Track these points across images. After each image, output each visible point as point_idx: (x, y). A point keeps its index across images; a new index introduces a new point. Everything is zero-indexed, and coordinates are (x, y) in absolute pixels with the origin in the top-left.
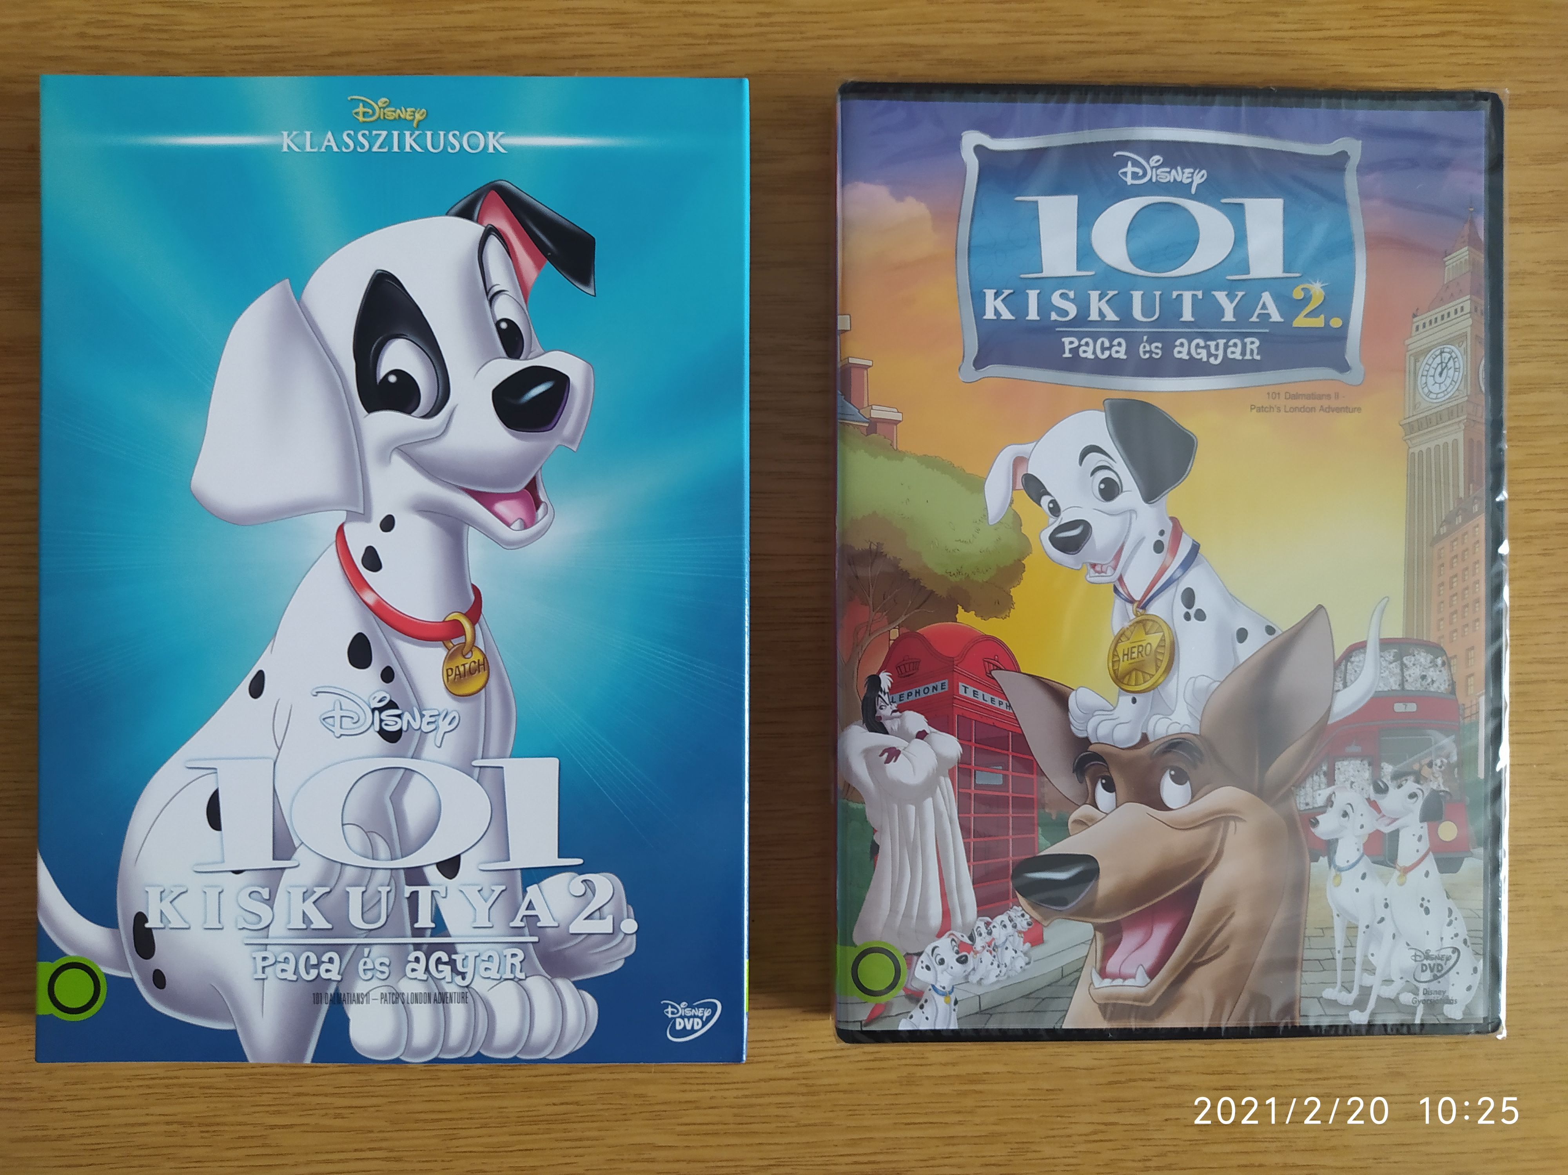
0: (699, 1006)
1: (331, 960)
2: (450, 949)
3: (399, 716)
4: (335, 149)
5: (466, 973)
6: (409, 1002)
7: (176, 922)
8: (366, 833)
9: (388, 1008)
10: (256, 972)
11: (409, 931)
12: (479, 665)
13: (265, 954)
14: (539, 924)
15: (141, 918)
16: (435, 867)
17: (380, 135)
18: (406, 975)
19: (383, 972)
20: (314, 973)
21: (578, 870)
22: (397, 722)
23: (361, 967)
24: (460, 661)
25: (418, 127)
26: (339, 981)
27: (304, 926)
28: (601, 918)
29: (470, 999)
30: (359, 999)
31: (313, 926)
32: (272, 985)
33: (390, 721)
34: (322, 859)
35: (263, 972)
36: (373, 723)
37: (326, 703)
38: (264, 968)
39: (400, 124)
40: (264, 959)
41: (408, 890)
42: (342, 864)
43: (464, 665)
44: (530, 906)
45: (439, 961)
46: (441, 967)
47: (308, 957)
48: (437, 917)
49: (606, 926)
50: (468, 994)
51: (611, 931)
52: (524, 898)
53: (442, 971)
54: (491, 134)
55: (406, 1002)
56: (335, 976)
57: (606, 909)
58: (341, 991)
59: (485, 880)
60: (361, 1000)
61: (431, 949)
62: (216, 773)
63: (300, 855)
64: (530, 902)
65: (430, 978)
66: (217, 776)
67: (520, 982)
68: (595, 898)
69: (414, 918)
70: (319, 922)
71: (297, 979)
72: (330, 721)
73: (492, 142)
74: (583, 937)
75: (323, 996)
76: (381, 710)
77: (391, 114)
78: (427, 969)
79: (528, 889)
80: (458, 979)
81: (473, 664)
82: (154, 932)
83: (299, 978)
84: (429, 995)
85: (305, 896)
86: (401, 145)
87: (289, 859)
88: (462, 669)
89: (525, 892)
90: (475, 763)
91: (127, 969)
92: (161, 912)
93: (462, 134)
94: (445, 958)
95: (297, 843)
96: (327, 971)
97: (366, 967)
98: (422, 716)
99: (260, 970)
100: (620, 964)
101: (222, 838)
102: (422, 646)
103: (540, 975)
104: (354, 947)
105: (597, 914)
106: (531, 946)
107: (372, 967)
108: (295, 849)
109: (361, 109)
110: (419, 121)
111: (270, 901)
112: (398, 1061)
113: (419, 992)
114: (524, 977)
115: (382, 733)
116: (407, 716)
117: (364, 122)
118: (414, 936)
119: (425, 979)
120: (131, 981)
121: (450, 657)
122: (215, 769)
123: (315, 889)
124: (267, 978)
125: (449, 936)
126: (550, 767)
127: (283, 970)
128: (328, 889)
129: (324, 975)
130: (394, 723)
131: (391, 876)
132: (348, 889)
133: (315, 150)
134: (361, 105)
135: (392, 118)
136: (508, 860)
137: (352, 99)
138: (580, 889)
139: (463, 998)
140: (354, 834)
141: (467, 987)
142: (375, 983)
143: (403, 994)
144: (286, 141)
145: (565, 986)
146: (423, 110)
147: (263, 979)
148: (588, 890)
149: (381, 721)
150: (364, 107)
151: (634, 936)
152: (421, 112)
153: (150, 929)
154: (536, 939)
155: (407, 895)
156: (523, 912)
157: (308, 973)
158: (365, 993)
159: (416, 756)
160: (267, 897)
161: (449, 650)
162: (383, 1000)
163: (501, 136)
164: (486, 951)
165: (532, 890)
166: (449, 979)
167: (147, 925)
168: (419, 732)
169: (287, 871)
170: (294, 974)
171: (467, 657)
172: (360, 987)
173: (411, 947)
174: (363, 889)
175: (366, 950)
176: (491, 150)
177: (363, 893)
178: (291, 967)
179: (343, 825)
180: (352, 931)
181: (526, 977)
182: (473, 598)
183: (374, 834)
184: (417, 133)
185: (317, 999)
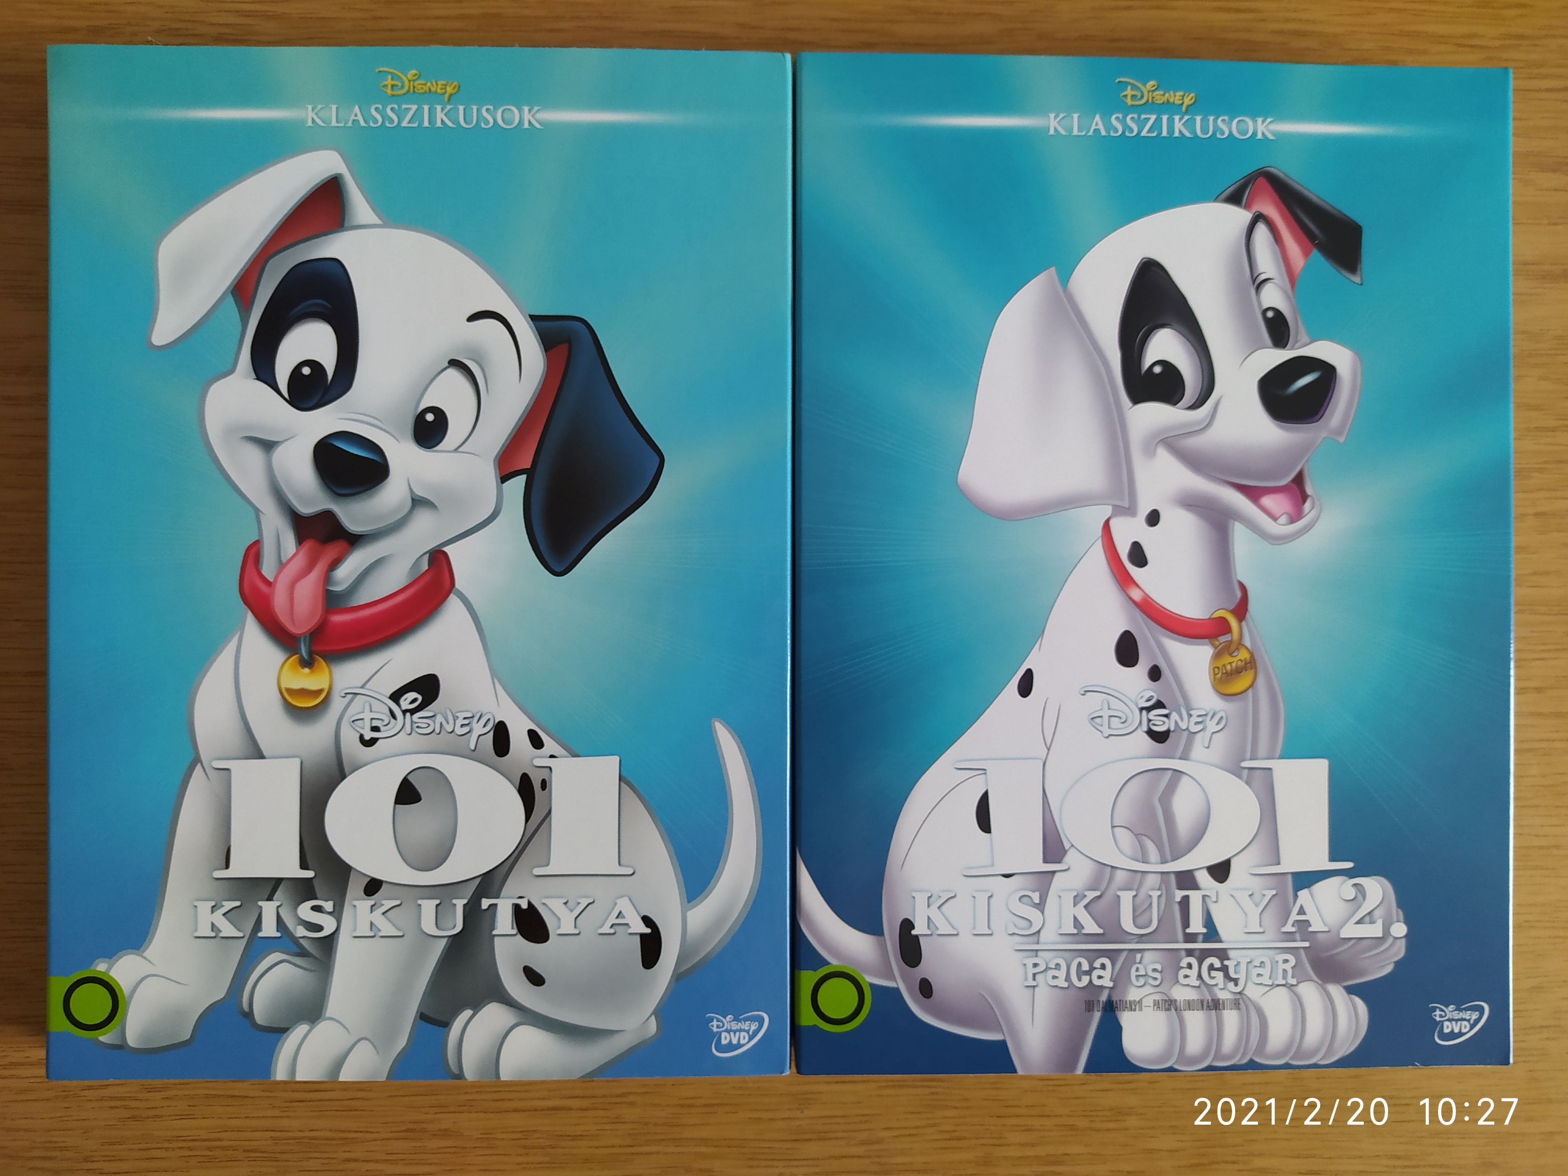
0: (1467, 1009)
1: (1103, 967)
2: (1222, 954)
3: (1166, 716)
4: (1103, 133)
5: (1238, 979)
6: (1182, 1009)
7: (944, 929)
8: (1135, 835)
9: (1161, 1015)
10: (1026, 979)
11: (1180, 936)
12: (1246, 664)
13: (1036, 960)
14: (1310, 929)
15: (907, 925)
16: (1205, 872)
17: (1149, 119)
18: (1178, 982)
19: (1155, 979)
20: (1085, 980)
21: (1349, 874)
22: (1164, 723)
23: (1133, 973)
24: (1227, 659)
25: (1187, 112)
26: (1111, 988)
27: (1075, 931)
28: (1372, 922)
29: (1242, 1006)
30: (1134, 1006)
31: (1084, 931)
32: (1043, 994)
33: (1158, 720)
34: (1091, 861)
35: (1034, 979)
36: (1140, 723)
37: (1094, 702)
38: (1034, 975)
39: (1168, 107)
40: (1035, 965)
41: (1179, 894)
42: (1112, 867)
43: (1231, 663)
44: (1302, 911)
45: (1211, 967)
46: (1213, 973)
47: (1080, 964)
48: (1209, 922)
49: (1375, 930)
50: (1241, 1002)
51: (1381, 935)
52: (1295, 902)
53: (1214, 978)
54: (1260, 120)
55: (1178, 1009)
56: (1107, 982)
57: (1377, 913)
58: (1114, 999)
59: (1256, 884)
60: (1133, 1007)
61: (1203, 955)
62: (985, 773)
63: (1071, 858)
64: (1301, 907)
65: (1203, 986)
66: (986, 777)
67: (1292, 988)
68: (1366, 902)
69: (1186, 923)
70: (1091, 927)
71: (1069, 986)
72: (1098, 720)
73: (1261, 128)
74: (1352, 942)
75: (1095, 1003)
76: (1149, 709)
77: (1160, 97)
78: (1200, 976)
79: (1299, 893)
80: (1231, 985)
81: (1239, 662)
82: (921, 939)
83: (1071, 984)
84: (1202, 1002)
85: (1077, 900)
86: (1171, 129)
87: (1059, 862)
88: (1229, 667)
89: (1296, 897)
90: (1244, 764)
91: (894, 979)
92: (929, 918)
93: (1231, 120)
94: (1217, 964)
95: (1067, 846)
96: (1100, 977)
97: (1138, 973)
98: (1190, 716)
99: (1030, 977)
100: (1389, 969)
101: (991, 840)
102: (1186, 643)
103: (1312, 980)
104: (1125, 954)
105: (1367, 919)
106: (1302, 952)
107: (1144, 973)
108: (1066, 852)
109: (1129, 92)
110: (1188, 106)
111: (1040, 906)
112: (1171, 1069)
113: (1191, 999)
114: (1295, 983)
115: (1151, 733)
116: (1174, 716)
117: (1132, 106)
118: (1186, 941)
119: (1198, 985)
120: (897, 991)
121: (1217, 656)
122: (985, 770)
123: (1087, 893)
124: (1037, 986)
125: (1221, 941)
126: (1319, 769)
127: (1054, 977)
128: (1098, 893)
129: (1097, 982)
130: (1162, 723)
131: (1162, 880)
132: (1119, 893)
133: (1083, 133)
134: (1129, 87)
135: (1161, 102)
136: (1279, 864)
137: (1119, 82)
138: (1351, 893)
139: (1236, 1005)
140: (1125, 837)
141: (1240, 993)
142: (1148, 990)
143: (1176, 1000)
144: (1052, 123)
145: (1336, 991)
146: (1192, 95)
147: (1034, 987)
148: (1358, 893)
149: (1149, 720)
150: (1132, 89)
151: (1403, 941)
152: (1189, 98)
153: (917, 937)
154: (1307, 944)
155: (1178, 899)
156: (1294, 917)
157: (1080, 980)
158: (1137, 1000)
159: (1185, 757)
160: (1037, 901)
161: (1216, 648)
162: (1156, 1007)
163: (1270, 122)
164: (1258, 957)
165: (1303, 894)
166: (1221, 986)
167: (914, 932)
168: (1186, 733)
169: (1057, 875)
170: (1066, 980)
171: (1234, 655)
172: (1133, 995)
173: (1183, 953)
174: (1134, 893)
175: (1138, 956)
176: (1259, 136)
177: (1134, 897)
178: (1062, 974)
179: (1113, 827)
180: (1123, 936)
181: (1298, 983)
182: (1239, 594)
183: (1144, 837)
184: (1186, 118)
185: (1089, 1006)
